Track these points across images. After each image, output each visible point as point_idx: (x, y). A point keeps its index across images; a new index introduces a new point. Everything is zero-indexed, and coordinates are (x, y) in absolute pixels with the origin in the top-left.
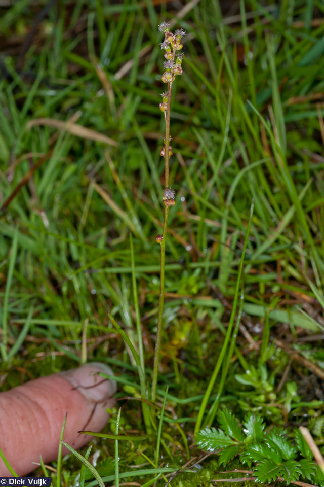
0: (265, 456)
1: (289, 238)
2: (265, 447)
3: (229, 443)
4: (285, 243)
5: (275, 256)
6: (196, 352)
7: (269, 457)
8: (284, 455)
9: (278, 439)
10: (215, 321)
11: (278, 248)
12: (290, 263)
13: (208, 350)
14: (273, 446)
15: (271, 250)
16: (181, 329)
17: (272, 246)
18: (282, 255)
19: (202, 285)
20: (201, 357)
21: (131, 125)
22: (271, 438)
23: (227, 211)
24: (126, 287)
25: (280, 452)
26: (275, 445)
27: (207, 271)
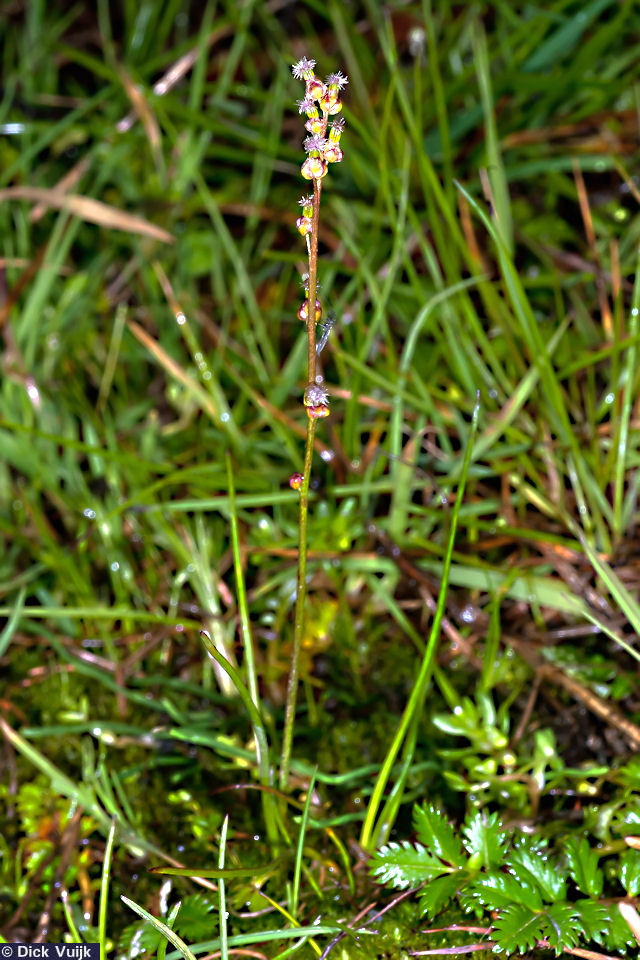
0: (512, 898)
1: (526, 433)
2: (509, 879)
3: (437, 871)
4: (518, 442)
5: (498, 468)
6: (347, 661)
7: (518, 900)
8: (546, 893)
9: (534, 862)
10: (382, 597)
11: (503, 451)
12: (528, 480)
13: (370, 655)
14: (525, 876)
15: (490, 456)
16: (316, 617)
17: (491, 448)
18: (510, 465)
19: (358, 531)
20: (356, 671)
21: (194, 188)
22: (519, 861)
23: (401, 382)
24: (206, 536)
25: (539, 887)
26: (528, 872)
27: (365, 502)
